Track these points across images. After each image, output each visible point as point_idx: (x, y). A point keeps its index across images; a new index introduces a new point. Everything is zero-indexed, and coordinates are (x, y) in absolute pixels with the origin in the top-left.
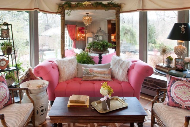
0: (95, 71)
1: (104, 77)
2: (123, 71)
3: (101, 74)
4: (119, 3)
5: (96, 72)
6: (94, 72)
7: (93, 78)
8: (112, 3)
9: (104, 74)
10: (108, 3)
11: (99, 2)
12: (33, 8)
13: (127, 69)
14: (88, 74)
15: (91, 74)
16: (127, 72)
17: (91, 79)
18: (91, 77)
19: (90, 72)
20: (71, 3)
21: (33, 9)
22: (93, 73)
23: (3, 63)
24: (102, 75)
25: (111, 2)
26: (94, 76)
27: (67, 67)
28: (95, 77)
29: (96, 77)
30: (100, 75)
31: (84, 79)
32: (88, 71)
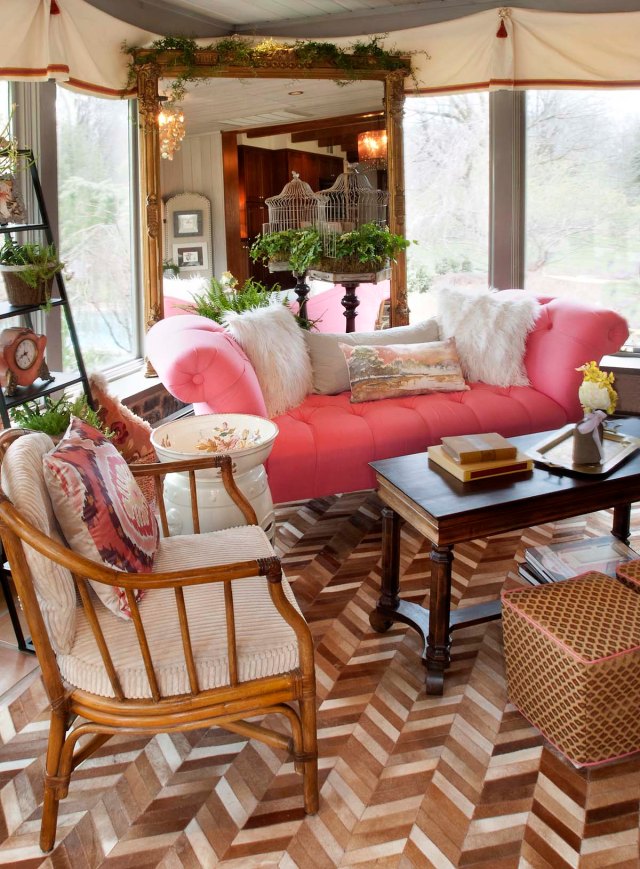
0: (402, 356)
1: (440, 379)
2: (511, 342)
3: (428, 366)
4: (402, 50)
5: (409, 360)
6: (400, 359)
7: (399, 384)
8: (376, 47)
9: (439, 364)
10: (360, 50)
11: (320, 41)
12: (44, 66)
13: (523, 335)
14: (378, 371)
15: (391, 371)
16: (523, 349)
17: (393, 391)
18: (390, 382)
19: (382, 360)
20: (192, 45)
21: (42, 72)
22: (398, 363)
23: (25, 354)
24: (435, 371)
25: (370, 46)
26: (405, 377)
27: (281, 350)
28: (407, 380)
29: (411, 382)
30: (424, 370)
31: (362, 396)
32: (373, 358)
